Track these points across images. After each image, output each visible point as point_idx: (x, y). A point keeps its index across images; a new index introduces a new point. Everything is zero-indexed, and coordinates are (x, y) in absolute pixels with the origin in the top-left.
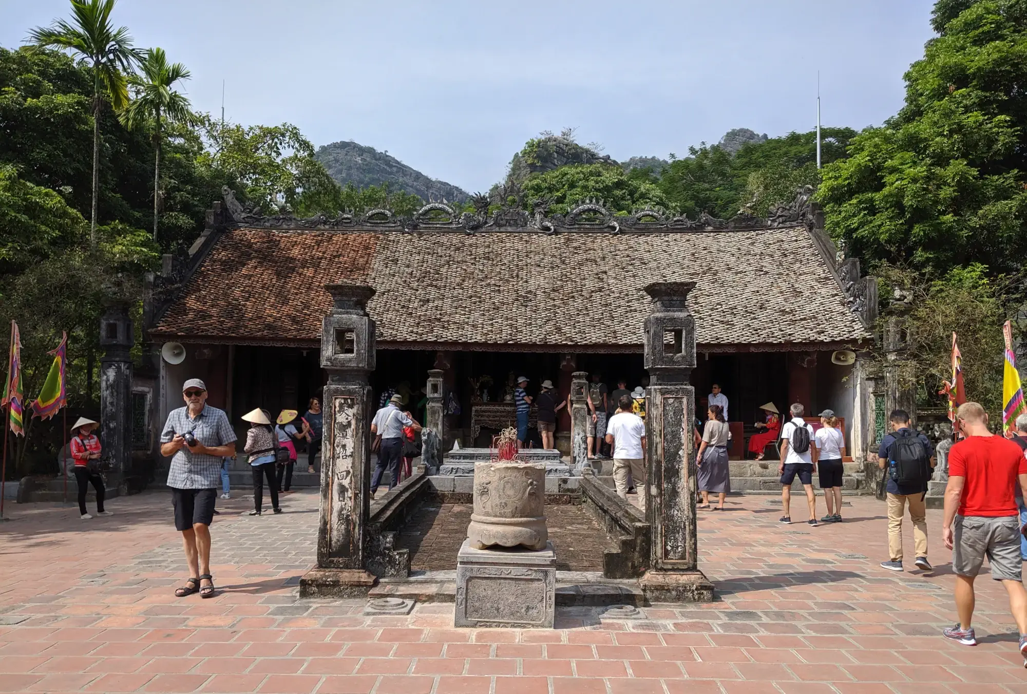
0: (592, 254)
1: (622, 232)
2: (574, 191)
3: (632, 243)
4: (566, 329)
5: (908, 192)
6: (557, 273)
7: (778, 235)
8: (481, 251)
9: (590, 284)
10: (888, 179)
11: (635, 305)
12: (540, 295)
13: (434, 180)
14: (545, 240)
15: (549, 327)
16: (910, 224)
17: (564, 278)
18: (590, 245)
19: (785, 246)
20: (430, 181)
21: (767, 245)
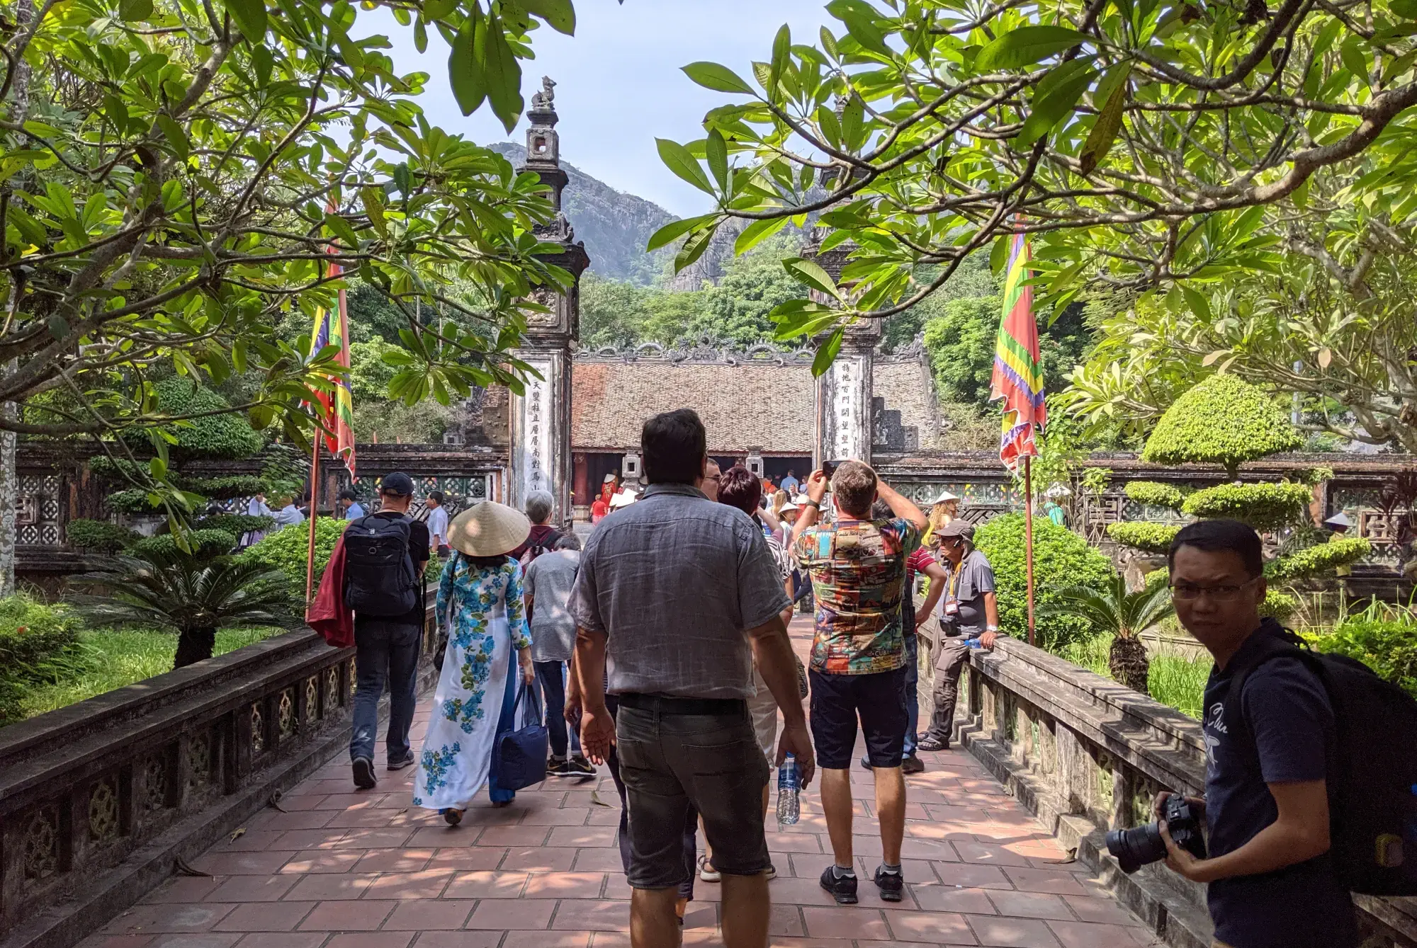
0: (761, 384)
1: (785, 365)
2: (772, 288)
3: (791, 375)
4: (738, 440)
5: (972, 349)
6: (736, 398)
7: (899, 369)
8: (682, 380)
9: (758, 407)
10: (963, 338)
11: (787, 423)
12: (723, 415)
13: (621, 192)
14: (729, 371)
15: (728, 438)
16: (974, 369)
17: (741, 402)
18: (761, 375)
19: (901, 378)
20: (618, 195)
21: (888, 377)
